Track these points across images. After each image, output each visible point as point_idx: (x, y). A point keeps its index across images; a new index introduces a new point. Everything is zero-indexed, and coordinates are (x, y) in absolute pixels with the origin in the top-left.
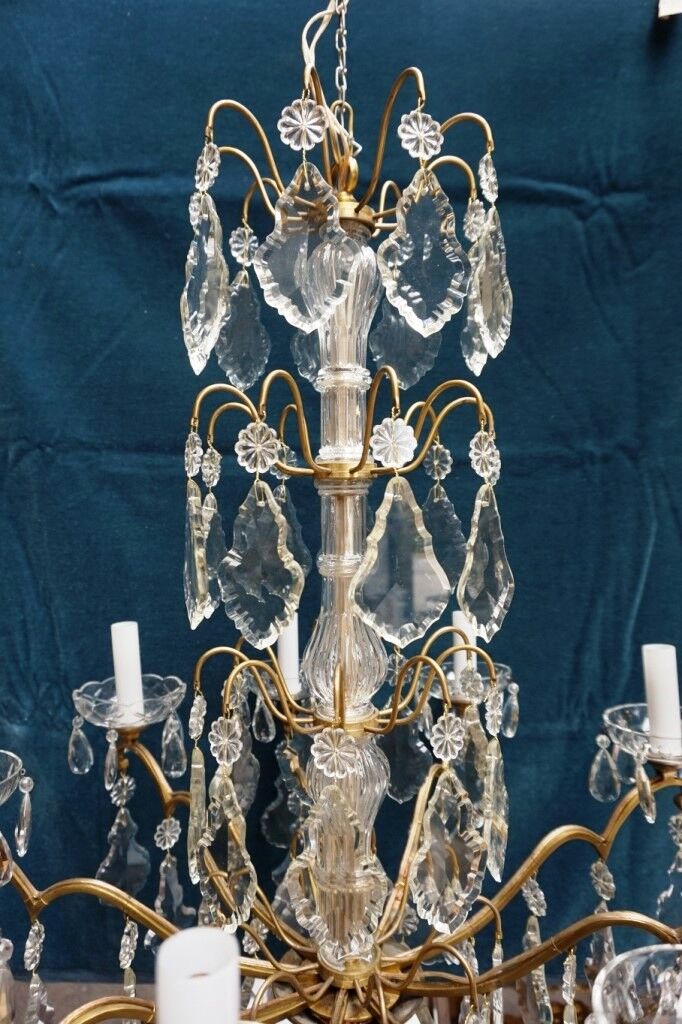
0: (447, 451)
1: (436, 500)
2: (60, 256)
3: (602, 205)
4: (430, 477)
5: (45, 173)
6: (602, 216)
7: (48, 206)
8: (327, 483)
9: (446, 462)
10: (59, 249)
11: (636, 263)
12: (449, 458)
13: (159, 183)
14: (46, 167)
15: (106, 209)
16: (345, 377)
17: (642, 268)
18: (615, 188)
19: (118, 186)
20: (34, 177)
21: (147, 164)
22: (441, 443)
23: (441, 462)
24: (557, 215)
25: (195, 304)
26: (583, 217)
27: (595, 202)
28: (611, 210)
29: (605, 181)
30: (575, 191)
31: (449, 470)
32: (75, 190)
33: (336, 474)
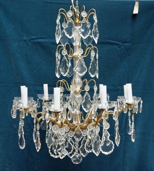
2: (29, 52)
3: (123, 45)
5: (27, 38)
6: (123, 47)
7: (27, 43)
10: (29, 51)
11: (129, 55)
13: (46, 40)
14: (27, 37)
15: (37, 44)
16: (77, 44)
17: (130, 56)
18: (125, 42)
19: (39, 40)
20: (25, 38)
21: (44, 37)
24: (115, 47)
25: (57, 35)
26: (119, 47)
27: (122, 45)
28: (124, 46)
29: (123, 41)
30: (118, 43)
32: (32, 41)
33: (75, 57)
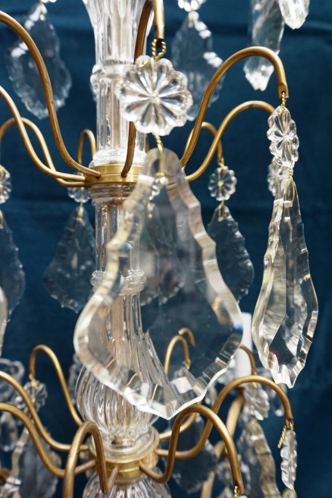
0: (231, 172)
1: (221, 219)
4: (214, 198)
8: (100, 190)
9: (230, 182)
12: (233, 178)
22: (225, 165)
23: (225, 182)
31: (232, 191)
